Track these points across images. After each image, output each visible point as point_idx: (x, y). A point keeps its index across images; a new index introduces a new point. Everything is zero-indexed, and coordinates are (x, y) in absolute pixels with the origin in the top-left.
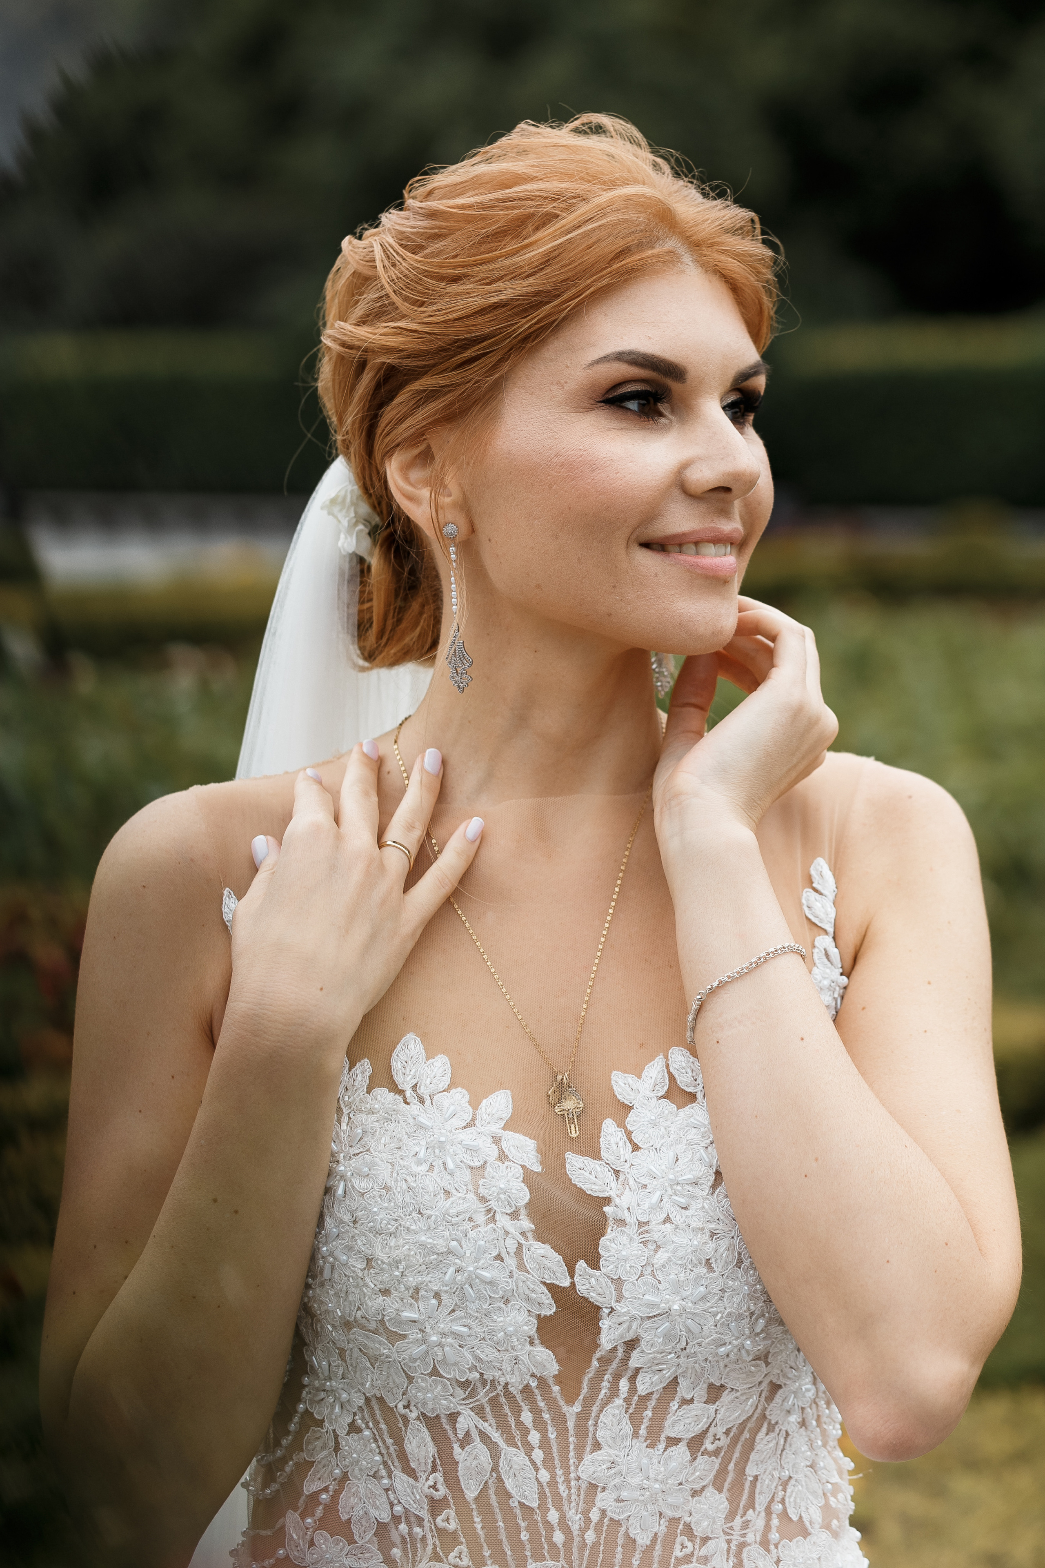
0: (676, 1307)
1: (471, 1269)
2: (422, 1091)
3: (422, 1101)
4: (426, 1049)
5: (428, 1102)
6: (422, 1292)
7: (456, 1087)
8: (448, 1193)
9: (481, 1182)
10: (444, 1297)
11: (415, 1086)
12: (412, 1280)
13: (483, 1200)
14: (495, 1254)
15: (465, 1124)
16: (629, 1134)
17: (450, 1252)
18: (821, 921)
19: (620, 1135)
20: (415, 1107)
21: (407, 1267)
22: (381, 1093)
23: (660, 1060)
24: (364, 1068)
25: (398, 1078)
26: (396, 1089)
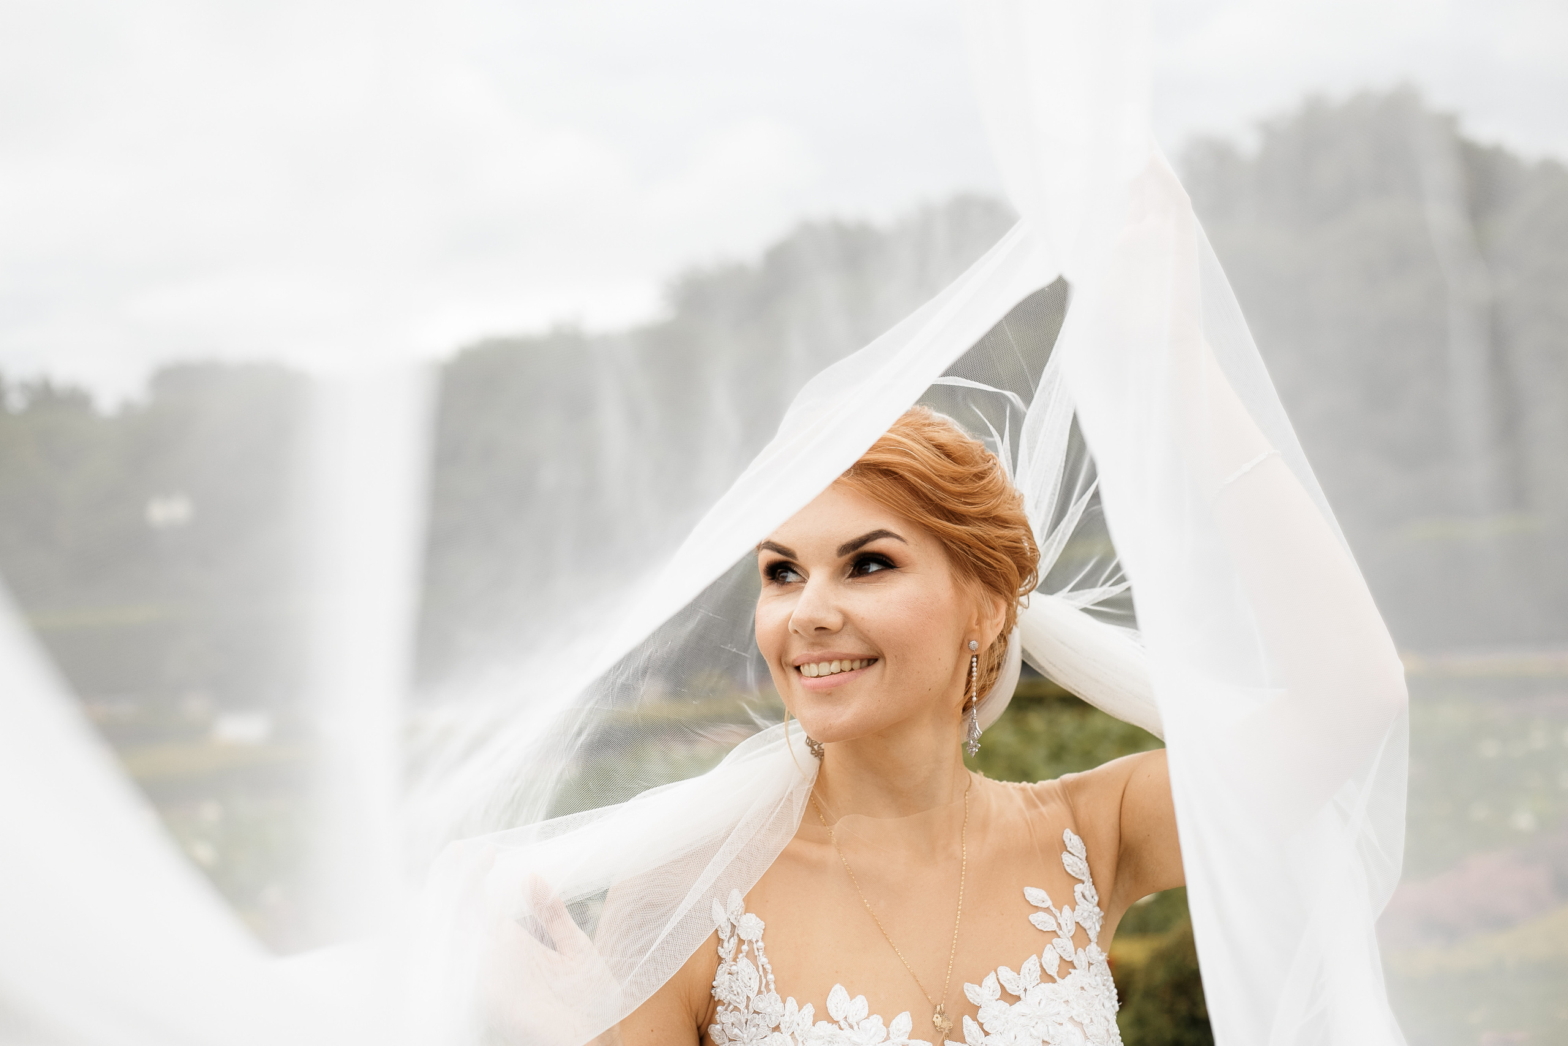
2: (850, 1020)
3: (851, 1027)
4: (849, 993)
5: (856, 1027)
7: (873, 1014)
11: (846, 1017)
15: (883, 1040)
16: (981, 1025)
18: (1077, 874)
19: (976, 1026)
20: (847, 1032)
22: (823, 1025)
23: (993, 975)
24: (809, 1010)
25: (833, 1013)
26: (832, 1021)
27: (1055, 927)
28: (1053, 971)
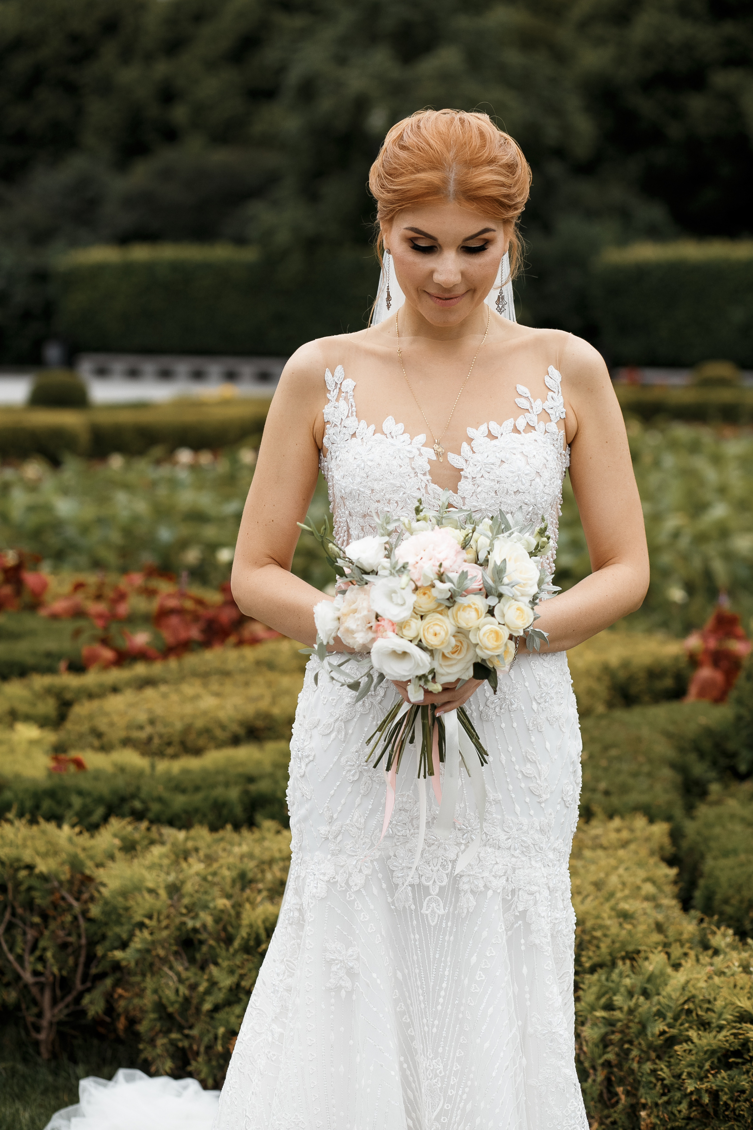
0: (483, 507)
1: (409, 492)
2: (393, 434)
3: (393, 437)
4: (395, 420)
5: (395, 437)
6: (391, 501)
7: (405, 433)
8: (401, 466)
9: (413, 463)
10: (399, 503)
11: (391, 432)
12: (388, 496)
13: (413, 469)
14: (418, 487)
15: (408, 444)
16: (472, 448)
17: (401, 486)
18: (551, 387)
19: (469, 448)
20: (390, 439)
21: (386, 492)
22: (378, 435)
23: (485, 425)
24: (372, 427)
25: (385, 430)
26: (383, 433)
27: (528, 407)
28: (521, 428)
